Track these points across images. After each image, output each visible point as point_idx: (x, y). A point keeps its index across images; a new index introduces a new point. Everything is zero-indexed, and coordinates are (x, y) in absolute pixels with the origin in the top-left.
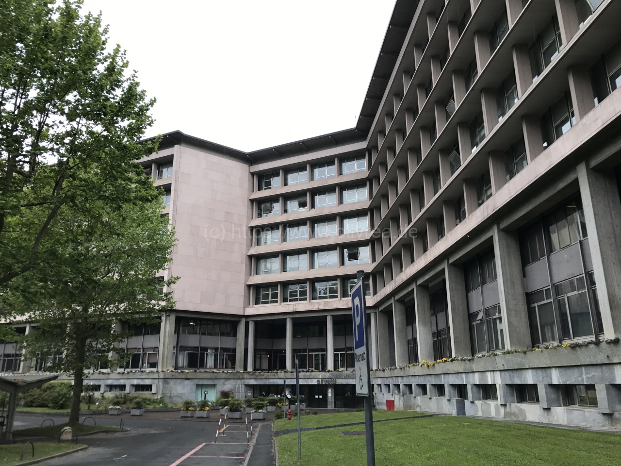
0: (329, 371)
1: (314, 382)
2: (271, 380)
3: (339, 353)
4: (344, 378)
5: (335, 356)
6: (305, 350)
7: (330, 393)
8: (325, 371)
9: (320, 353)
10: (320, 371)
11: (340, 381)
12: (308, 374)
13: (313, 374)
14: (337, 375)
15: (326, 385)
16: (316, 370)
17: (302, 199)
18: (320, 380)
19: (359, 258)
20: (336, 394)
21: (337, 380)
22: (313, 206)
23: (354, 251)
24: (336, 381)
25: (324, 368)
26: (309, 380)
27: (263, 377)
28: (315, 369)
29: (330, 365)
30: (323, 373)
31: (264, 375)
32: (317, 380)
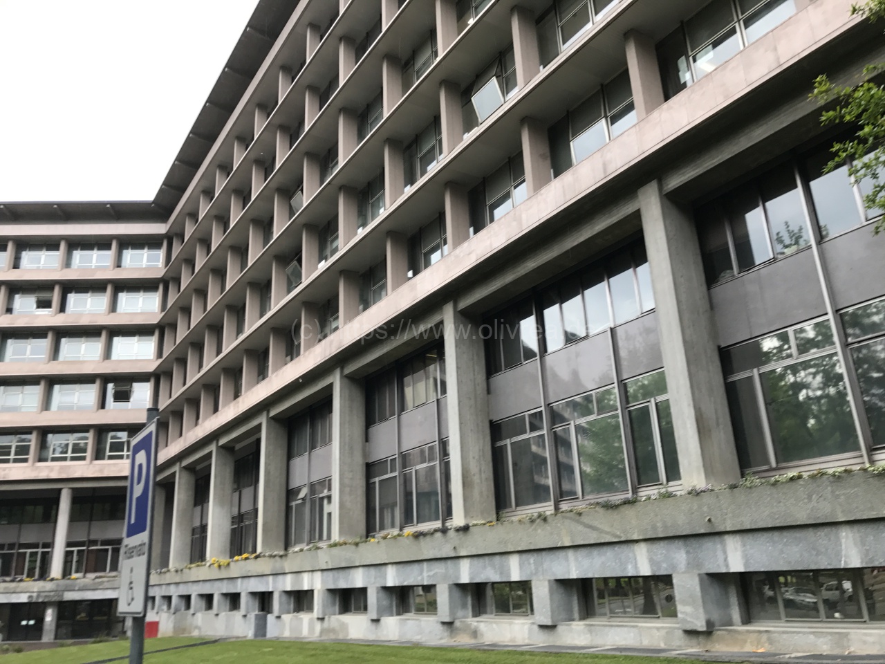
0: (52, 580)
1: (23, 598)
3: (75, 549)
4: (79, 590)
5: (68, 555)
6: (11, 546)
7: (50, 616)
8: (45, 580)
9: (40, 550)
10: (34, 580)
11: (70, 596)
12: (13, 585)
13: (22, 584)
14: (67, 586)
15: (43, 603)
16: (28, 579)
17: (44, 295)
18: (35, 595)
19: (131, 400)
20: (60, 618)
21: (65, 593)
22: (62, 308)
23: (124, 388)
24: (62, 596)
25: (44, 574)
26: (14, 595)
28: (28, 576)
29: (56, 568)
30: (41, 584)
32: (28, 594)
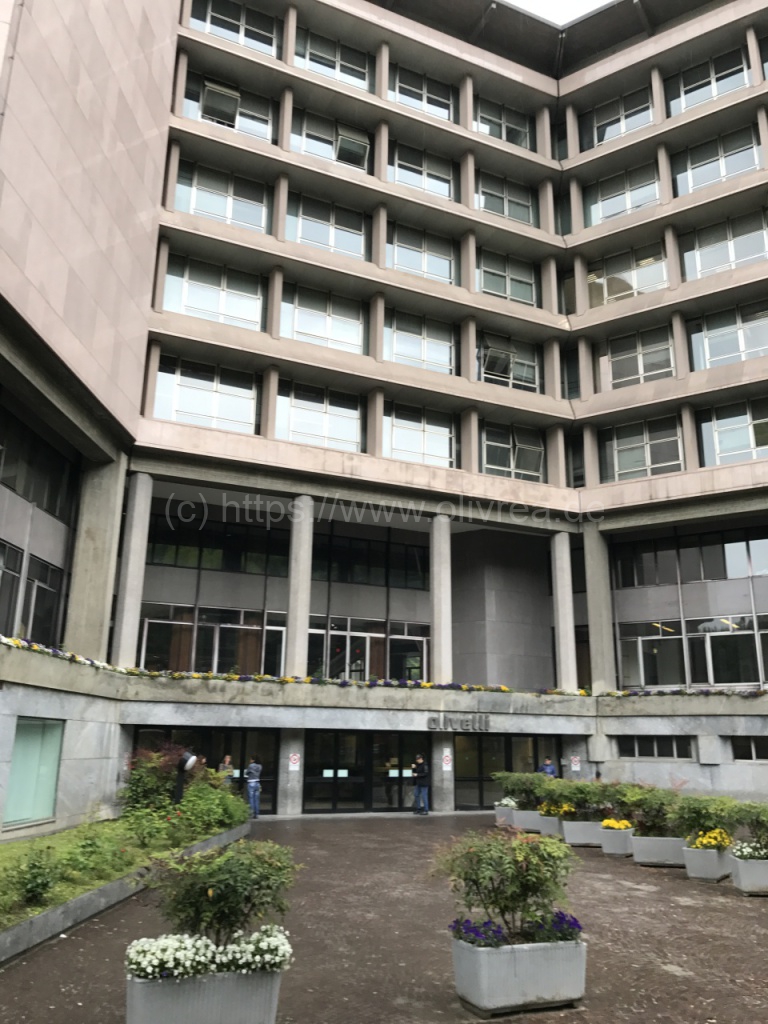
1: (419, 723)
2: (252, 710)
4: (514, 714)
7: (445, 761)
11: (500, 724)
12: (402, 694)
13: (418, 693)
14: (495, 704)
21: (492, 718)
26: (401, 715)
27: (218, 698)
30: (451, 695)
31: (223, 690)
32: (426, 716)
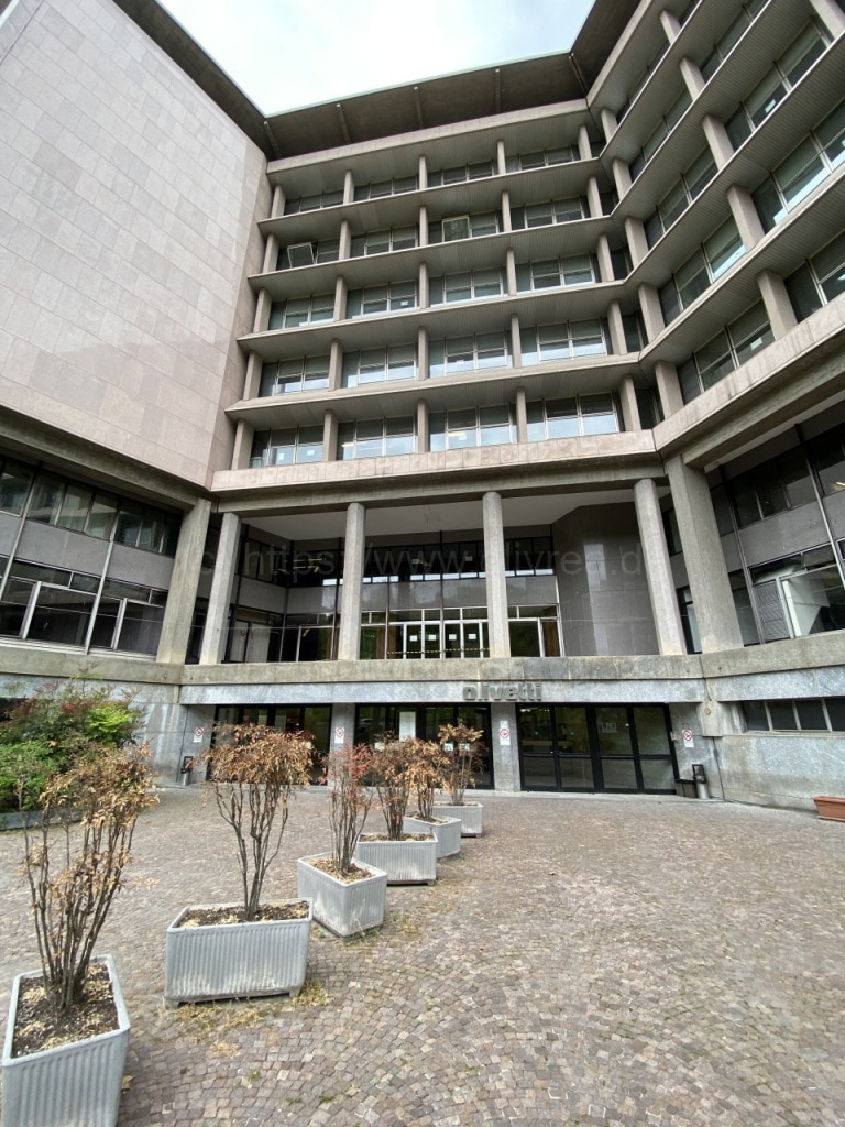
1: (454, 694)
4: (575, 680)
7: (505, 736)
9: (423, 623)
12: (429, 665)
13: (449, 665)
14: (546, 671)
15: (491, 706)
21: (545, 687)
26: (433, 686)
27: (256, 679)
29: (502, 641)
30: (486, 663)
32: (462, 685)
